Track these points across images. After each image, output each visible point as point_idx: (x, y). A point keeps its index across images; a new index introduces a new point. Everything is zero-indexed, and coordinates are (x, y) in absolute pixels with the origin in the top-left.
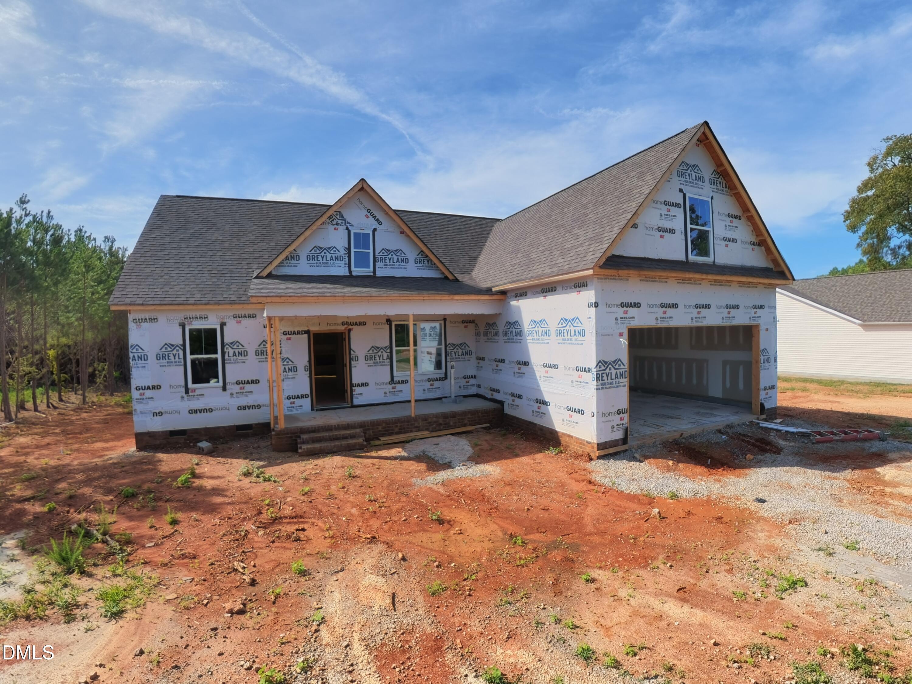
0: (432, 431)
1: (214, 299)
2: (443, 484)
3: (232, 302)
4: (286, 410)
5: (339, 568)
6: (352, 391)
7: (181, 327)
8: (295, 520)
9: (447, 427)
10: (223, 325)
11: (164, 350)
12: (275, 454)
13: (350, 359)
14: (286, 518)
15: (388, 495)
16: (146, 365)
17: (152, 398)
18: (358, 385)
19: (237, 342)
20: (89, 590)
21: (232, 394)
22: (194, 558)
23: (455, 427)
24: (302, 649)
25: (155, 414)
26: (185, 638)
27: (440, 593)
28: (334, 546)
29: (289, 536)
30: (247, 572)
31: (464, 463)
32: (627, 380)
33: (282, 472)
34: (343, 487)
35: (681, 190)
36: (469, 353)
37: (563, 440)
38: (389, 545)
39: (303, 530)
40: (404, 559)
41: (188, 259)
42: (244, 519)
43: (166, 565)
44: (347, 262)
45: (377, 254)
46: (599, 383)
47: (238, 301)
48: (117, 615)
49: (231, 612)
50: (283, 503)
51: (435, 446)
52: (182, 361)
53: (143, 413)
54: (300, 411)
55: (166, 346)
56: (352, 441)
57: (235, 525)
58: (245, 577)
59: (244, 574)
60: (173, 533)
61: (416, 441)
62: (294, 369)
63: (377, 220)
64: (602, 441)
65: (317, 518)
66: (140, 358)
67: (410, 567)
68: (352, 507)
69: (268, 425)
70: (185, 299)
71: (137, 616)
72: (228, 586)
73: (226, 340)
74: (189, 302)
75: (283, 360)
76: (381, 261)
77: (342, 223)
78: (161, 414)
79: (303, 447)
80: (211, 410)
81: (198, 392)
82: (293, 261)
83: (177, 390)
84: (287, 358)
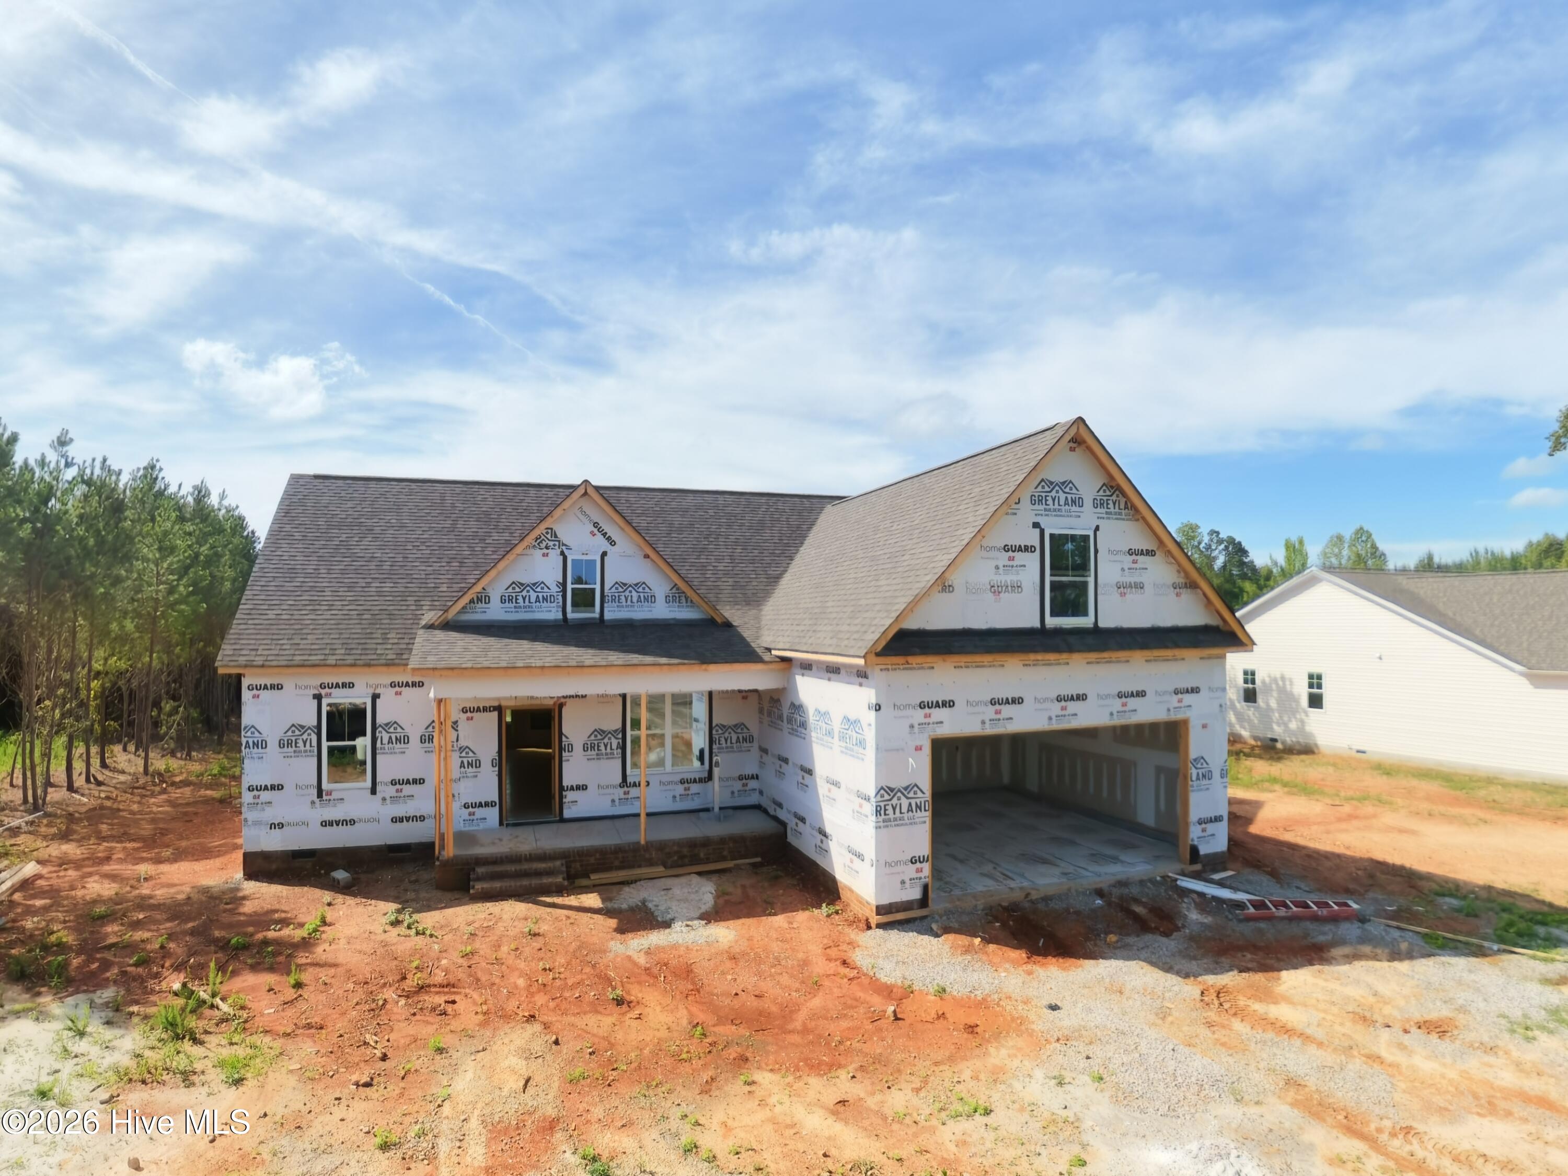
0: (672, 867)
1: (363, 657)
2: (648, 952)
3: (389, 662)
4: (462, 825)
5: (481, 1048)
6: (561, 797)
7: (316, 701)
8: (446, 990)
9: (694, 860)
10: (375, 697)
11: (290, 733)
12: (439, 894)
13: (561, 749)
14: (435, 986)
15: (569, 963)
16: (264, 755)
17: (269, 803)
18: (572, 788)
19: (395, 722)
20: (205, 1057)
21: (384, 799)
22: (321, 1028)
23: (707, 861)
24: (420, 1121)
25: (273, 826)
26: (308, 1105)
27: (579, 1081)
28: (484, 1024)
29: (434, 1009)
30: (378, 1046)
31: (689, 923)
32: (928, 814)
33: (443, 922)
34: (517, 949)
35: (1036, 525)
36: (751, 739)
37: (844, 894)
38: (546, 1026)
39: (454, 1002)
40: (556, 1042)
41: (330, 594)
42: (385, 985)
43: (289, 1035)
44: (561, 604)
45: (607, 587)
46: (881, 819)
47: (397, 661)
48: (238, 1082)
49: (357, 1084)
50: (435, 966)
51: (665, 892)
52: (316, 749)
53: (257, 823)
54: (482, 826)
55: (293, 728)
56: (546, 880)
57: (371, 993)
58: (376, 1051)
59: (375, 1048)
60: (296, 999)
61: (642, 882)
62: (477, 764)
63: (609, 539)
64: (885, 901)
65: (473, 988)
66: (256, 745)
67: (560, 1052)
68: (520, 977)
69: (431, 845)
70: (322, 657)
71: (259, 1084)
72: (357, 1060)
73: (380, 720)
74: (328, 662)
75: (461, 749)
76: (613, 600)
77: (554, 545)
78: (281, 826)
79: (476, 887)
80: (352, 822)
81: (335, 795)
82: (480, 605)
83: (306, 791)
84: (467, 747)
